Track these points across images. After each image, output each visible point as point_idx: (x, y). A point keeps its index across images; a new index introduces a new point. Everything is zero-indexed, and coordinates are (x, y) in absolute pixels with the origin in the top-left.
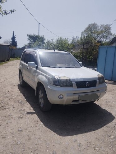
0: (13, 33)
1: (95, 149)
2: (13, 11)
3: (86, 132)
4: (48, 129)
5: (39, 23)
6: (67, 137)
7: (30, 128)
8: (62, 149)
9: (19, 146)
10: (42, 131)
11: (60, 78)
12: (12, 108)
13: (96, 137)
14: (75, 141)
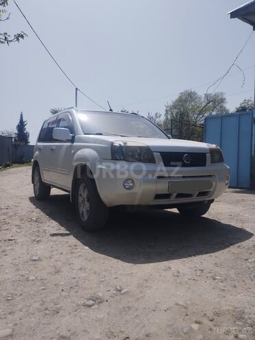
0: (21, 115)
1: (215, 279)
2: (22, 37)
3: (190, 256)
4: (102, 256)
5: (77, 89)
6: (146, 265)
7: (58, 256)
8: (138, 282)
9: (33, 283)
10: (86, 259)
11: (125, 143)
12: (14, 229)
13: (214, 262)
14: (166, 270)
